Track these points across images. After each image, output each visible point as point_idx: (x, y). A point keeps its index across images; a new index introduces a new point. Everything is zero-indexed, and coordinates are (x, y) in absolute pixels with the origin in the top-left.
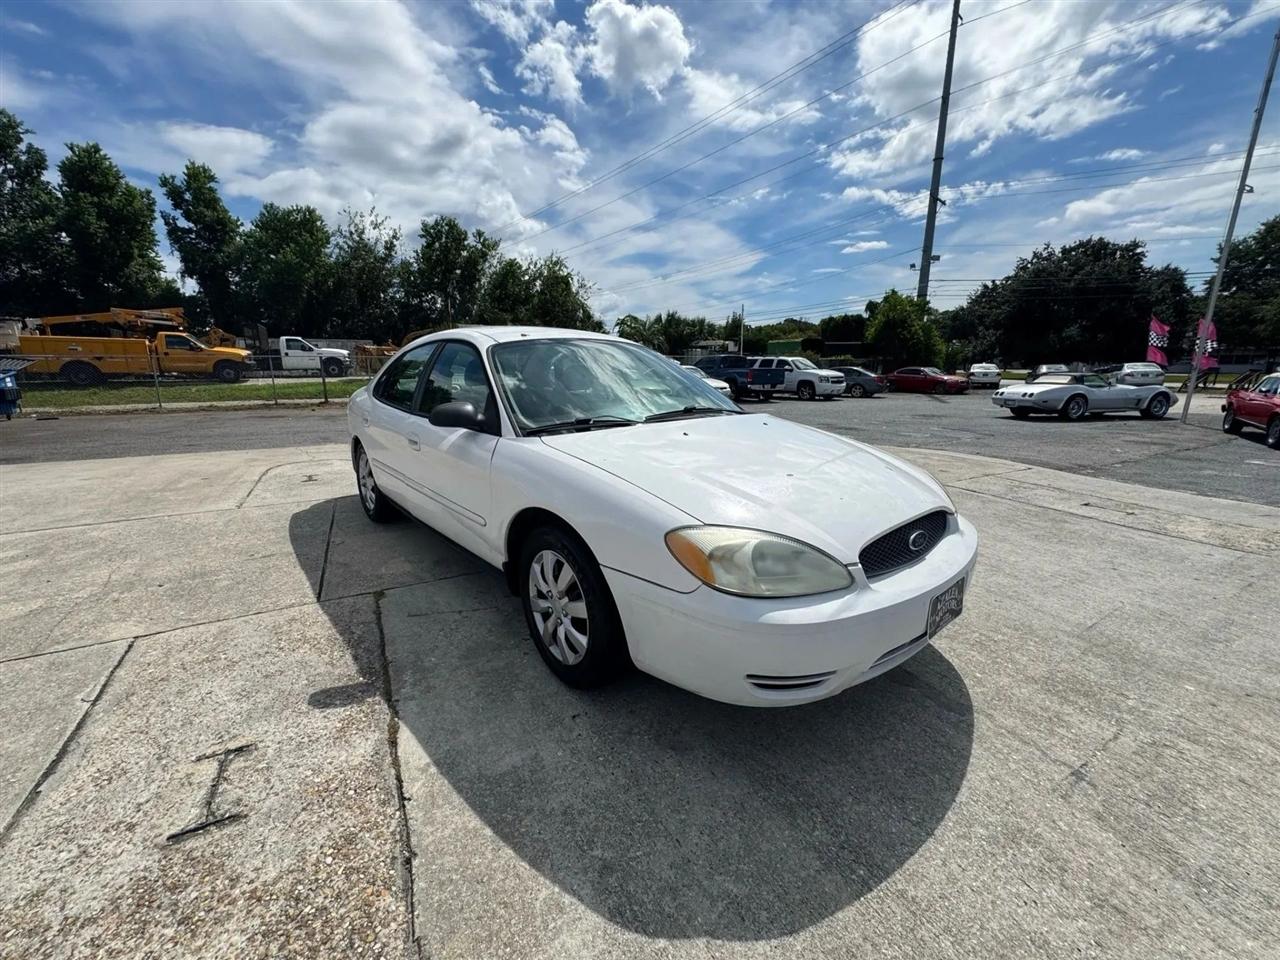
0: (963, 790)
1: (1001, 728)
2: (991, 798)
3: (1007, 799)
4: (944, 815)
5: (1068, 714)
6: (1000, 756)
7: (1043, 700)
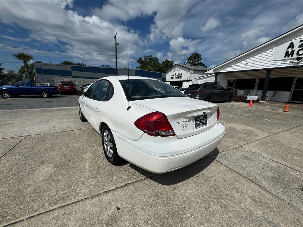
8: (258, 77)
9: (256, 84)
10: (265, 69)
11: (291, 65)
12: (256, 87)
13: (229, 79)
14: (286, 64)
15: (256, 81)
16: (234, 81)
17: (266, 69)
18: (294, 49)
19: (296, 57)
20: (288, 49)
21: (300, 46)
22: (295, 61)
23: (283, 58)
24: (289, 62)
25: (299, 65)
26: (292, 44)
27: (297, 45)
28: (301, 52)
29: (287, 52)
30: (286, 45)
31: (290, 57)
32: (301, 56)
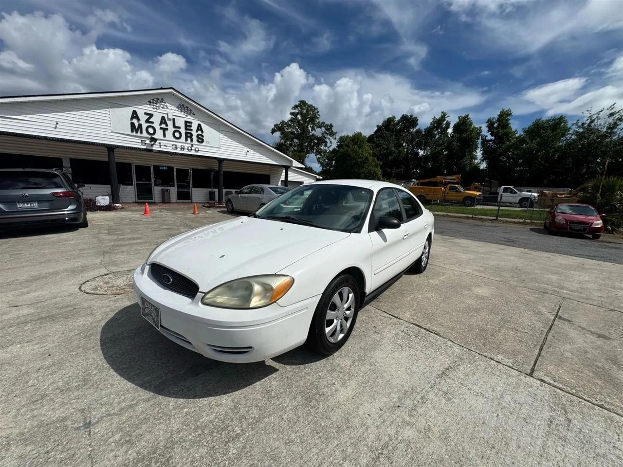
0: (114, 373)
1: (137, 402)
2: (104, 381)
3: (100, 386)
4: (109, 363)
5: (127, 451)
6: (122, 393)
7: (147, 441)
10: (104, 144)
14: (134, 142)
17: (106, 144)
18: (141, 122)
19: (150, 136)
20: (132, 119)
21: (147, 121)
22: (148, 142)
23: (130, 133)
24: (140, 142)
25: (154, 148)
26: (134, 112)
27: (143, 118)
28: (151, 131)
29: (133, 125)
30: (128, 111)
31: (139, 134)
32: (154, 136)
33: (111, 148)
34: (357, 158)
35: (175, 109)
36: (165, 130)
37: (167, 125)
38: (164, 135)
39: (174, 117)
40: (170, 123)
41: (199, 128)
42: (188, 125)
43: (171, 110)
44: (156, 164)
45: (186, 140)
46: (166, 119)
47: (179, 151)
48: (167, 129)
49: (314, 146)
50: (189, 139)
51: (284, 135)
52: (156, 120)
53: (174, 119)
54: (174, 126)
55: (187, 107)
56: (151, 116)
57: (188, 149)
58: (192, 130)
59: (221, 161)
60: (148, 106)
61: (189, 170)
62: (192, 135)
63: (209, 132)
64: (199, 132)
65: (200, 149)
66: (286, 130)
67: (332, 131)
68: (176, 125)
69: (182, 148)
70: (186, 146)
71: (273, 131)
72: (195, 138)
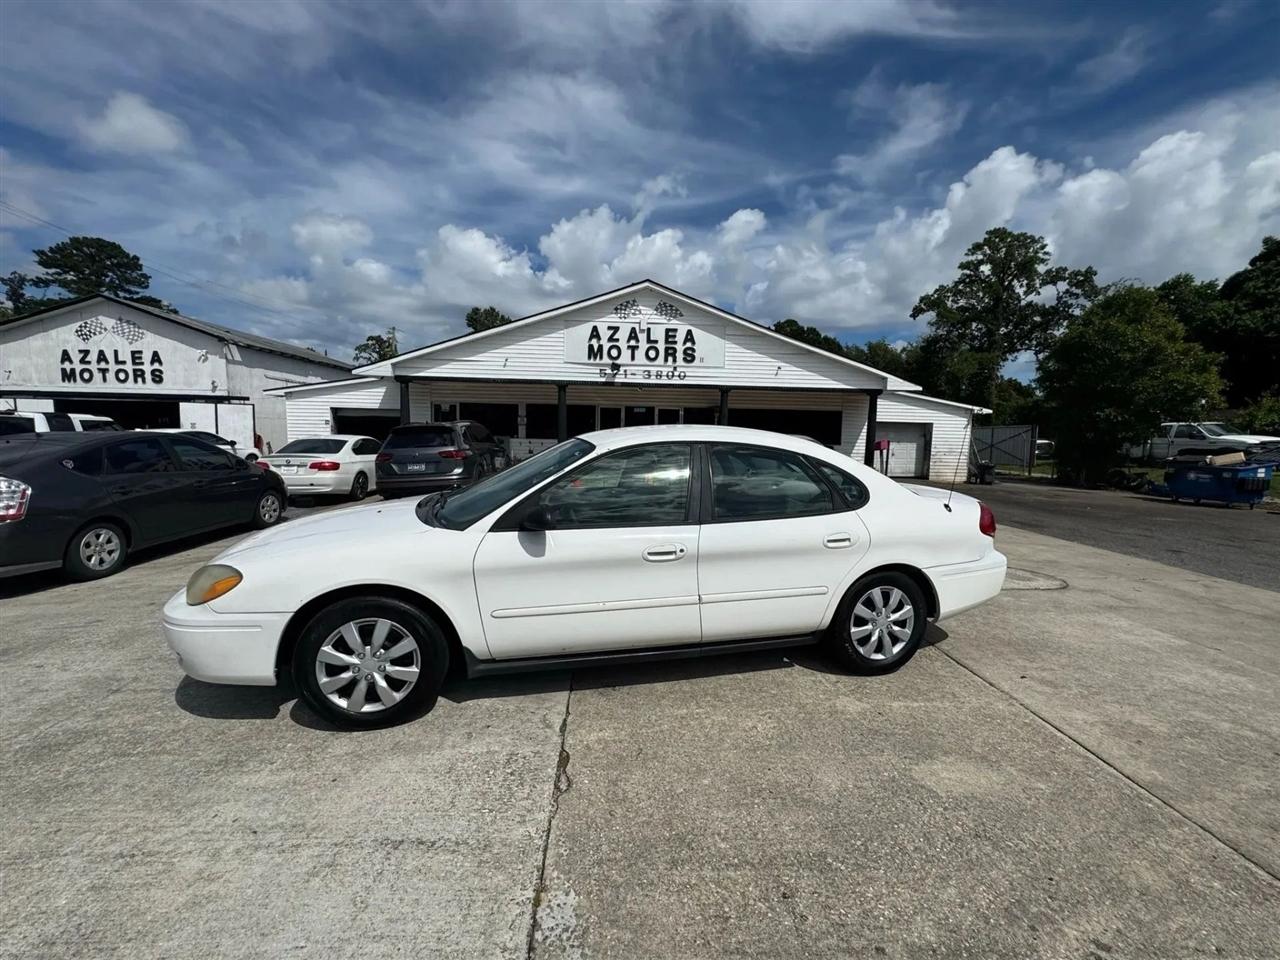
8: (522, 401)
9: (519, 419)
10: (553, 381)
11: (603, 380)
12: (522, 430)
13: (437, 400)
14: (591, 374)
15: (517, 412)
16: (453, 407)
17: (555, 381)
18: (601, 342)
19: (610, 362)
20: (590, 339)
21: (611, 339)
22: (609, 371)
23: (586, 360)
24: (598, 371)
25: (616, 380)
26: (595, 329)
27: (605, 334)
28: (614, 353)
29: (591, 347)
30: (586, 329)
31: (598, 361)
32: (618, 362)
33: (562, 386)
34: (1117, 352)
35: (651, 312)
36: (633, 349)
37: (638, 341)
38: (633, 358)
39: (649, 326)
40: (642, 337)
41: (689, 338)
42: (670, 334)
43: (646, 316)
44: (629, 404)
45: (666, 360)
46: (638, 331)
47: (653, 380)
48: (638, 347)
49: (1031, 331)
50: (670, 359)
51: (944, 316)
52: (623, 336)
53: (649, 329)
54: (649, 340)
55: (671, 306)
56: (616, 329)
57: (667, 376)
58: (675, 343)
59: (725, 391)
60: (613, 315)
61: (679, 411)
62: (675, 350)
63: (705, 341)
64: (689, 345)
65: (687, 374)
66: (949, 304)
67: (1094, 287)
68: (652, 338)
69: (659, 375)
70: (665, 371)
71: (917, 312)
72: (680, 355)
